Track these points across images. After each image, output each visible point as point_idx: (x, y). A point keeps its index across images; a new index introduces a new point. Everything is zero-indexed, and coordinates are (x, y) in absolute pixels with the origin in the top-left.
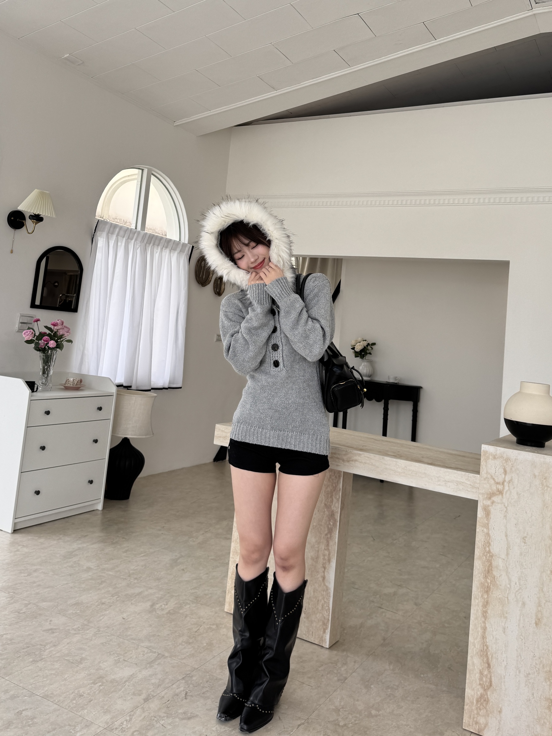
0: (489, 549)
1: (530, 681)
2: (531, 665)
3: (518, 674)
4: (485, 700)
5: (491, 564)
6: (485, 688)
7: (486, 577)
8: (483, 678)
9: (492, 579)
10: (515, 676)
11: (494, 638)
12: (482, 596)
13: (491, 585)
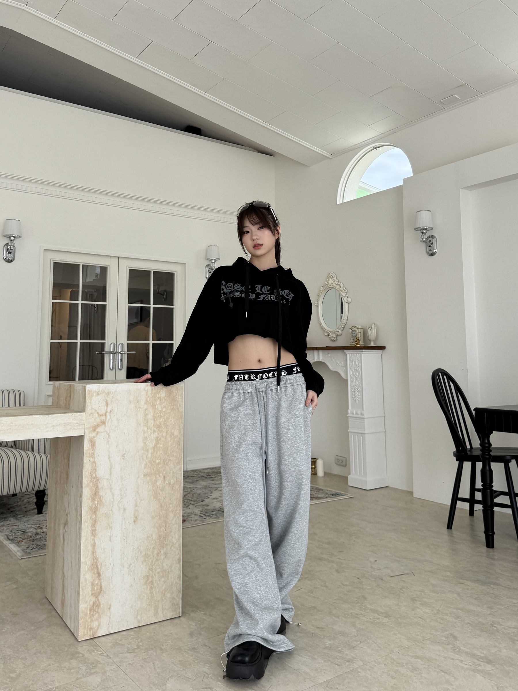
0: (95, 474)
1: (132, 570)
2: (132, 556)
3: (122, 569)
4: (97, 606)
5: (97, 487)
6: (97, 595)
7: (93, 500)
8: (94, 588)
9: (98, 499)
10: (120, 572)
11: (103, 549)
12: (90, 518)
13: (98, 505)
